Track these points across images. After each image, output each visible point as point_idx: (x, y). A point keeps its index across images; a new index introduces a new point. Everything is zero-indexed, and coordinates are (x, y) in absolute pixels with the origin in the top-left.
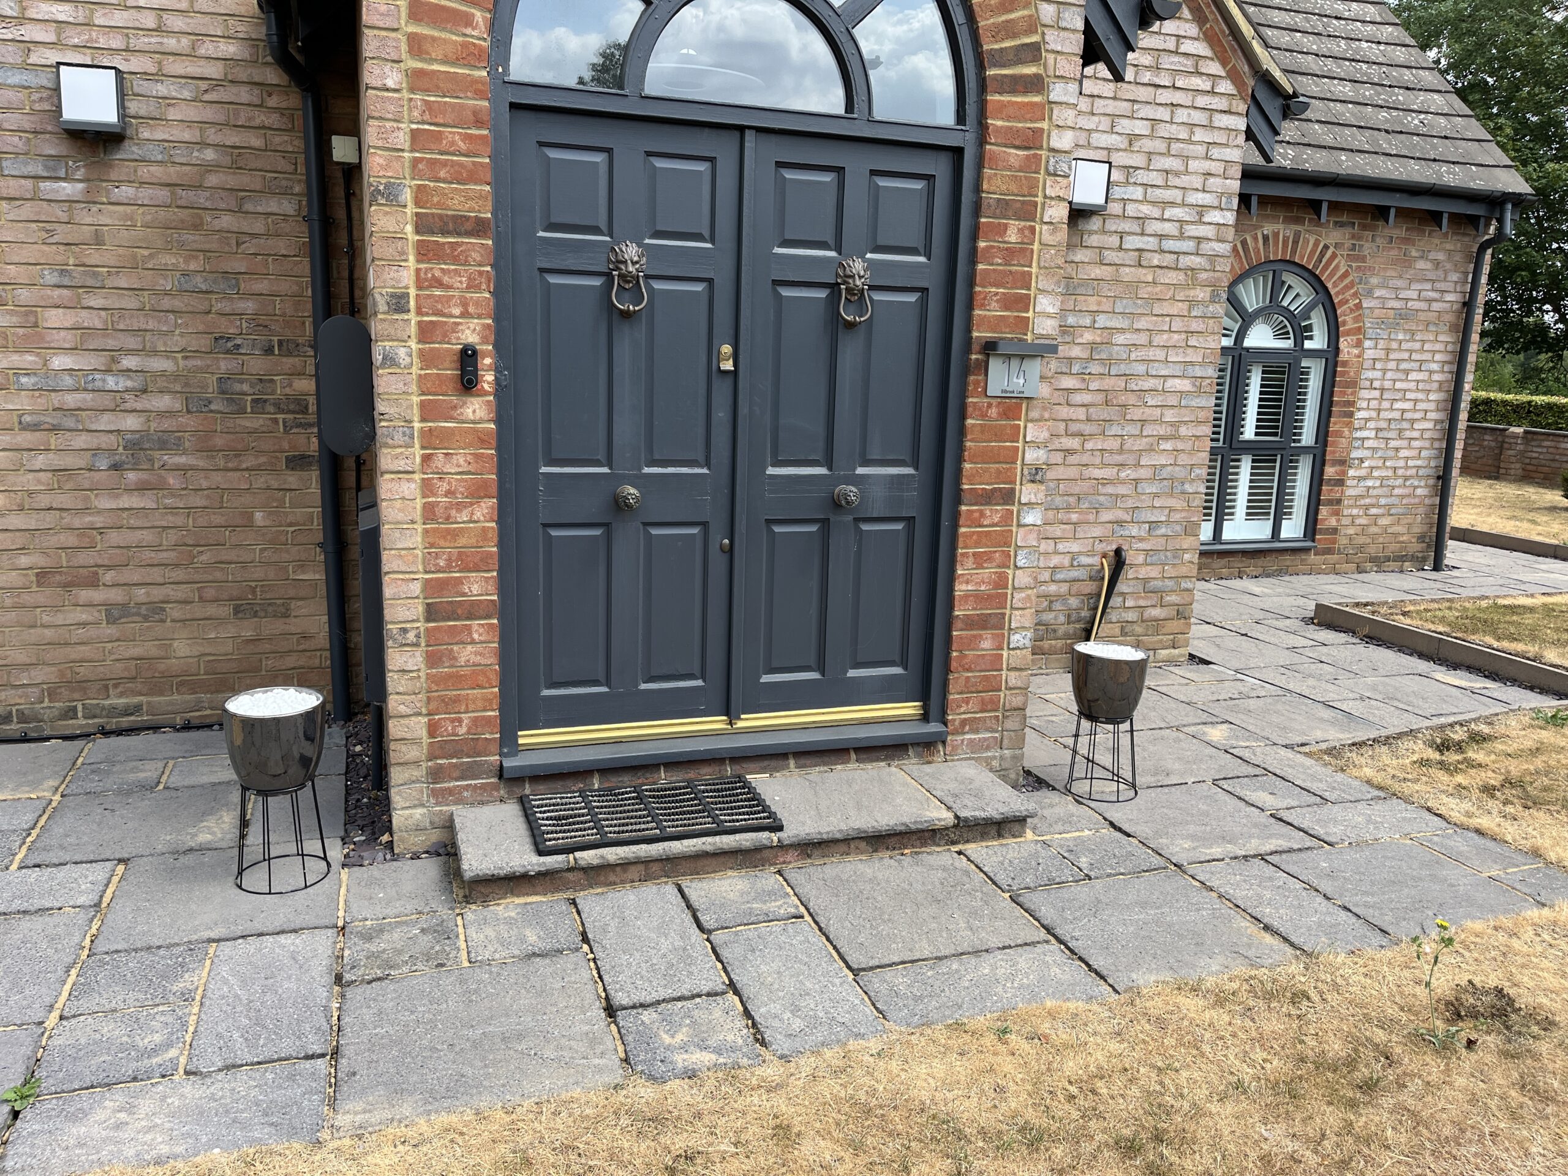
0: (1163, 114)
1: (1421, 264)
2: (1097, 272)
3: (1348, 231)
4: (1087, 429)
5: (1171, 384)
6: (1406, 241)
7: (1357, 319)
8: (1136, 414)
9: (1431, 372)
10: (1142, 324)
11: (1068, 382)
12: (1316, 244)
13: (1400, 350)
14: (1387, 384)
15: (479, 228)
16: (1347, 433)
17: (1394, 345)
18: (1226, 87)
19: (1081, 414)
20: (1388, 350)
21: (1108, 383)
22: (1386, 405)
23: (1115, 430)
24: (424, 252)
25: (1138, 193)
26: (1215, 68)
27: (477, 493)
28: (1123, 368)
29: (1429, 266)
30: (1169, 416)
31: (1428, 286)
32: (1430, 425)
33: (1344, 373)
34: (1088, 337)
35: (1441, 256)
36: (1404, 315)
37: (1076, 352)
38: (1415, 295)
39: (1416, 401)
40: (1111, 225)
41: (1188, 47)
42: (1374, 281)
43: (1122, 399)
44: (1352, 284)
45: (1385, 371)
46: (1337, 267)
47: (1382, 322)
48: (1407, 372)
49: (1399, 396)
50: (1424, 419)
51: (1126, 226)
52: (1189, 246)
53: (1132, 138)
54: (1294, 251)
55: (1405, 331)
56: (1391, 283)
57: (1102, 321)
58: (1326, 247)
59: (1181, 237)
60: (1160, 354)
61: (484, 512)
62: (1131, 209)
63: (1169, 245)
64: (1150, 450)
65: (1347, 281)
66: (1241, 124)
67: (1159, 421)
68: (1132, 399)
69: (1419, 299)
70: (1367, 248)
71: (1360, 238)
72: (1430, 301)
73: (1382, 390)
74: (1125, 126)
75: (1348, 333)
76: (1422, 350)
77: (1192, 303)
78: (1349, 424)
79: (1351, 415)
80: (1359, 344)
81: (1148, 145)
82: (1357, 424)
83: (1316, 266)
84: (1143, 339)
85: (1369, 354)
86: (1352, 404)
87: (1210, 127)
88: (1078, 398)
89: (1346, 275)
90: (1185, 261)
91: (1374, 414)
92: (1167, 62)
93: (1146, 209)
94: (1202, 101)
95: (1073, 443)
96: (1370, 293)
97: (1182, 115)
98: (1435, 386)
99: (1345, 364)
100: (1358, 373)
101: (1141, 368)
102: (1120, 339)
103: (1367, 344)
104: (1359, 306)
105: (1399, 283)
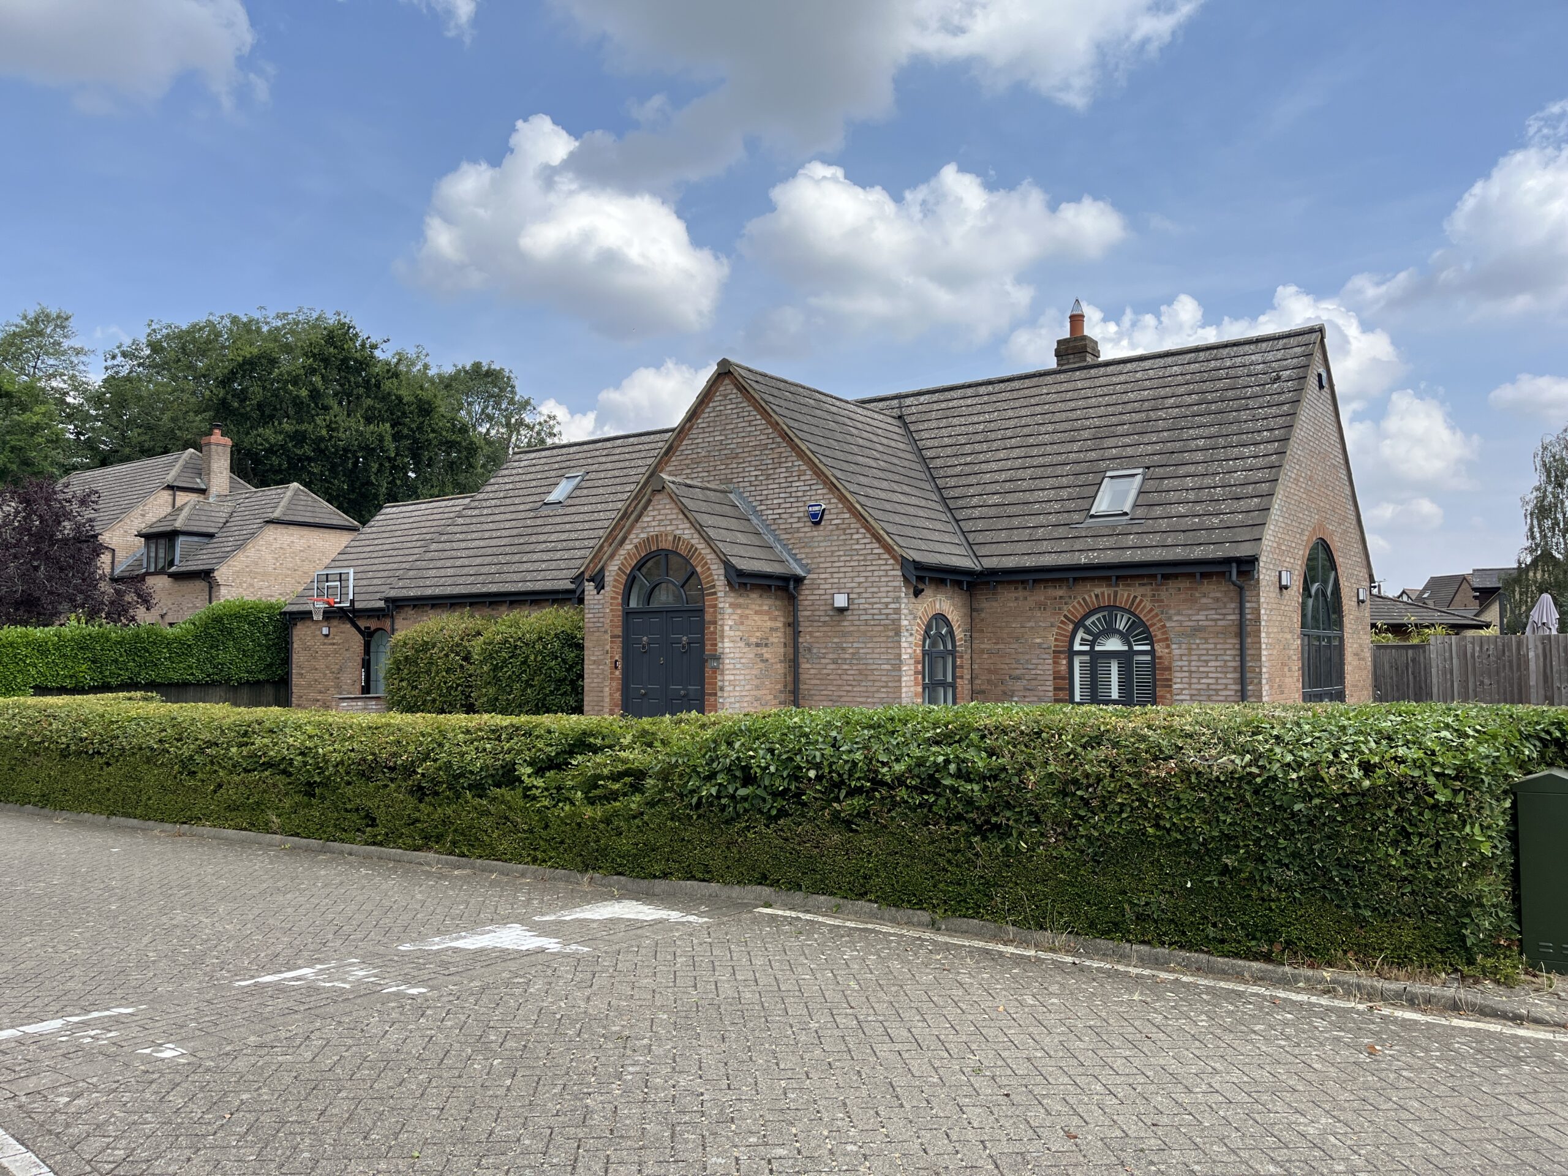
0: (870, 574)
1: (1204, 600)
2: (852, 629)
3: (1149, 588)
4: (854, 683)
5: (883, 667)
6: (1191, 589)
7: (1164, 633)
8: (871, 678)
9: (1226, 661)
10: (869, 645)
11: (846, 667)
12: (1129, 596)
13: (1198, 649)
14: (1193, 669)
15: (619, 637)
16: (1168, 696)
17: (1194, 646)
18: (891, 561)
19: (851, 678)
20: (1190, 649)
21: (860, 667)
22: (1194, 681)
23: (864, 684)
24: (612, 642)
25: (863, 601)
26: (886, 556)
27: (618, 690)
28: (864, 661)
29: (1210, 601)
30: (884, 679)
31: (1213, 612)
32: (1232, 693)
33: (1160, 663)
34: (851, 651)
35: (1218, 595)
36: (1197, 630)
37: (847, 656)
38: (1203, 618)
39: (1217, 678)
40: (855, 612)
41: (876, 551)
42: (1172, 612)
43: (865, 672)
44: (1157, 615)
45: (1190, 661)
46: (1144, 607)
47: (1183, 634)
48: (1207, 661)
49: (1204, 675)
50: (1226, 689)
51: (860, 612)
52: (884, 617)
53: (860, 583)
54: (1115, 601)
55: (1201, 638)
56: (1184, 612)
57: (855, 645)
58: (1135, 597)
59: (881, 614)
60: (877, 656)
61: (618, 695)
62: (861, 607)
63: (876, 617)
64: (878, 691)
65: (1153, 613)
66: (899, 573)
67: (880, 681)
68: (869, 673)
69: (1207, 620)
70: (1164, 595)
71: (1157, 590)
72: (1216, 620)
73: (1191, 672)
74: (857, 580)
75: (1159, 641)
76: (1215, 649)
77: (888, 637)
78: (1170, 692)
79: (1170, 686)
80: (1168, 646)
81: (866, 585)
82: (1175, 692)
83: (1131, 606)
84: (870, 651)
85: (1177, 652)
86: (1171, 680)
87: (887, 576)
88: (850, 672)
89: (1151, 610)
90: (883, 622)
91: (1186, 686)
92: (869, 557)
93: (867, 606)
94: (883, 568)
95: (849, 688)
96: (1170, 619)
97: (876, 573)
98: (1231, 669)
99: (1160, 658)
100: (1170, 663)
101: (871, 661)
102: (862, 651)
103: (1174, 646)
104: (1164, 626)
105: (1190, 612)
